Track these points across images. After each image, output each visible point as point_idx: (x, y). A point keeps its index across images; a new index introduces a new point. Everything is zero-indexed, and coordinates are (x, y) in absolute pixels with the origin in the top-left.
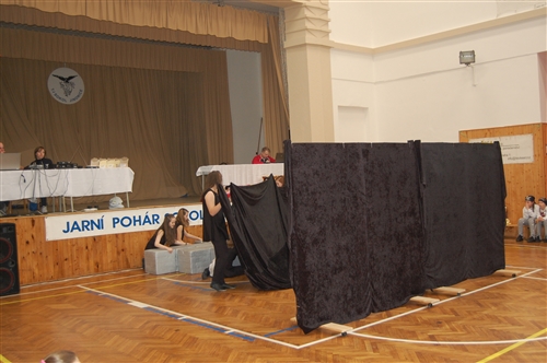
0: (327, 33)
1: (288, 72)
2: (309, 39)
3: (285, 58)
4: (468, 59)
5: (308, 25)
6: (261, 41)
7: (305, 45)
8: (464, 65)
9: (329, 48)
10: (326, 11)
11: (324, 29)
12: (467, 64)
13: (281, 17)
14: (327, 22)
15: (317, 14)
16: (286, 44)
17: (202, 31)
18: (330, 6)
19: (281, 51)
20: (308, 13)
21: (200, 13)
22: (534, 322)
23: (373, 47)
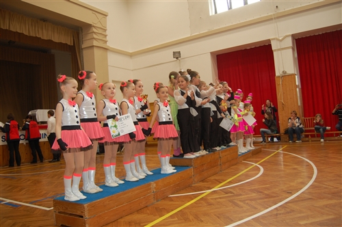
0: (106, 42)
1: (84, 61)
2: (95, 43)
3: (82, 53)
4: (177, 55)
5: (95, 36)
6: (69, 44)
7: (93, 46)
8: (175, 59)
9: (107, 49)
10: (105, 30)
11: (104, 39)
12: (177, 58)
13: (80, 32)
14: (106, 36)
15: (100, 31)
16: (83, 46)
17: (32, 34)
18: (108, 28)
19: (80, 50)
20: (94, 30)
21: (32, 25)
22: (216, 180)
23: (131, 52)
